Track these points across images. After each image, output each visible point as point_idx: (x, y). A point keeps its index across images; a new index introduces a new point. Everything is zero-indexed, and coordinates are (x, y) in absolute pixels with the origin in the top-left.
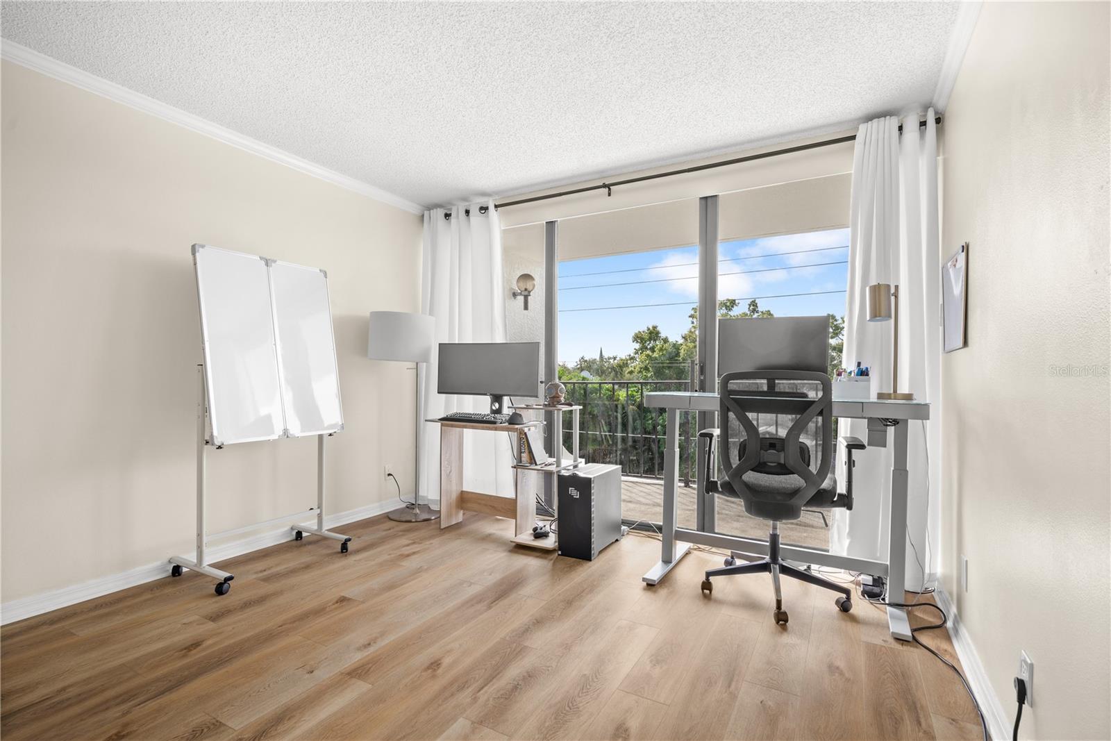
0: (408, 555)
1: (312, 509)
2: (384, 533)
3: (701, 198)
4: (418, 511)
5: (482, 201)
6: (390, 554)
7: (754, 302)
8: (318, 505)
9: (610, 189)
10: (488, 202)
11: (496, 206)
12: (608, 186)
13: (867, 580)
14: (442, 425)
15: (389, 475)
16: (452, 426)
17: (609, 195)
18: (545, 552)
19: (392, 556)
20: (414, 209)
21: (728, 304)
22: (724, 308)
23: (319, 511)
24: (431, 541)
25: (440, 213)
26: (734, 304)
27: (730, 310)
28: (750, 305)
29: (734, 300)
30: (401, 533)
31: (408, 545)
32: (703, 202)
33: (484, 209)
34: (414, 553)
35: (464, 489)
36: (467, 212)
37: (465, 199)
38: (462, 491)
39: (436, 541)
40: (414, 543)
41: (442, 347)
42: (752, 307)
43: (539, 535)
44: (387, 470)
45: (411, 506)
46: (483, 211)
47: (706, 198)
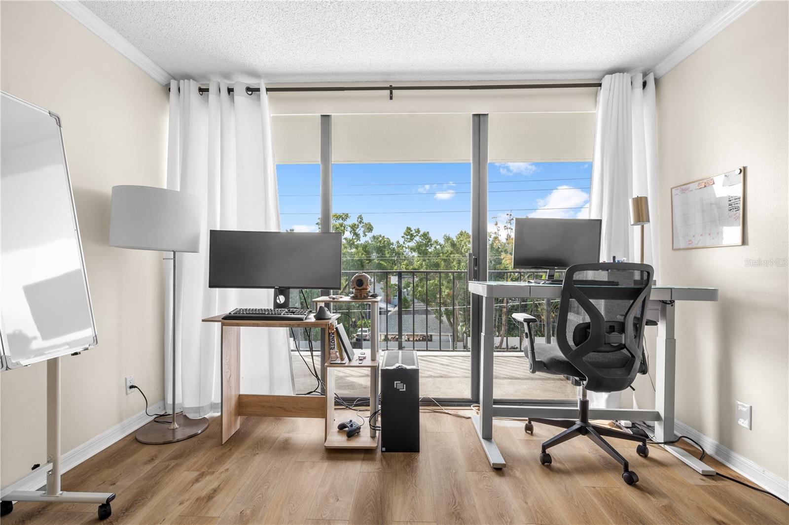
0: (210, 497)
1: (36, 466)
2: (148, 468)
3: (474, 115)
4: (176, 426)
5: (252, 82)
6: (181, 503)
7: (361, 216)
8: (49, 456)
9: (391, 93)
10: (259, 84)
11: (268, 90)
12: (391, 88)
13: (628, 424)
14: (223, 325)
15: (132, 387)
16: (238, 325)
17: (391, 98)
18: (366, 453)
19: (186, 504)
20: (160, 77)
21: (343, 216)
22: (340, 219)
23: (50, 466)
24: (226, 466)
25: (194, 86)
26: (347, 216)
27: (345, 220)
28: (358, 218)
29: (347, 214)
30: (173, 463)
31: (197, 480)
32: (476, 118)
33: (252, 90)
34: (215, 491)
35: (241, 393)
36: (230, 90)
37: (226, 75)
38: (240, 395)
39: (230, 464)
40: (202, 475)
41: (214, 234)
42: (359, 219)
43: (351, 432)
44: (128, 382)
45: (161, 419)
46: (250, 93)
47: (479, 115)
